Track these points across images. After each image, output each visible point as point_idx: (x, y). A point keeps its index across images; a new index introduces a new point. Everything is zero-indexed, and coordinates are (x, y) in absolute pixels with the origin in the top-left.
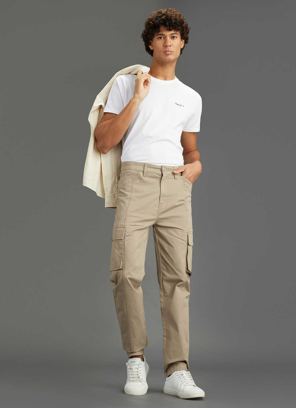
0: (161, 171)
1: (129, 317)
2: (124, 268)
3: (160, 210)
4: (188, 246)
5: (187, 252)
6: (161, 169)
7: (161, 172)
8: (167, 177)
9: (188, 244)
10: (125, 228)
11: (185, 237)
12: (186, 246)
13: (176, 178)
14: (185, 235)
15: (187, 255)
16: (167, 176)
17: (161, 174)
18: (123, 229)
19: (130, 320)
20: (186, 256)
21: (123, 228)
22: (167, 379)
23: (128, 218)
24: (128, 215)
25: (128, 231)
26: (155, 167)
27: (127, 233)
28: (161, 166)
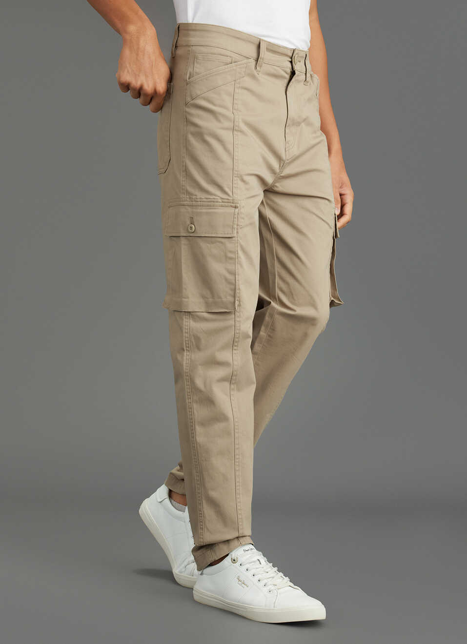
7: (289, 65)
10: (236, 207)
18: (230, 210)
21: (231, 206)
23: (237, 180)
24: (237, 174)
25: (243, 216)
26: (280, 50)
27: (243, 220)
28: (291, 49)
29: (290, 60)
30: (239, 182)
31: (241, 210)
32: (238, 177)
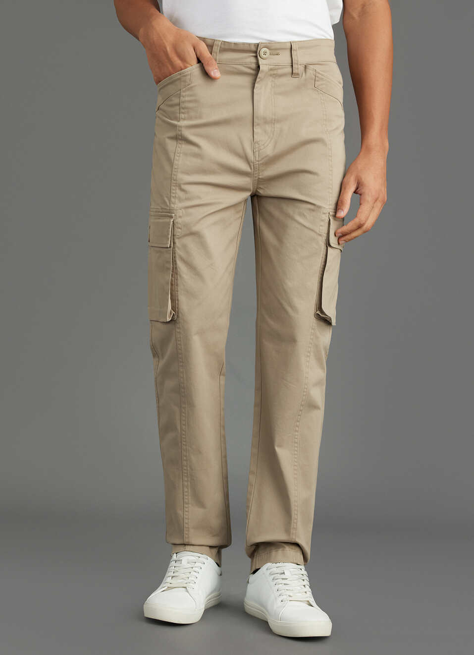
0: (256, 57)
1: (184, 447)
2: (178, 316)
3: (258, 161)
4: (329, 248)
5: (323, 264)
6: (256, 52)
7: (253, 60)
8: (272, 72)
9: (328, 244)
10: (171, 217)
11: (322, 223)
12: (323, 247)
13: (298, 74)
14: (323, 221)
15: (323, 275)
16: (271, 70)
17: (254, 66)
18: (167, 220)
19: (186, 456)
20: (320, 276)
21: (168, 216)
22: (252, 578)
23: (176, 189)
24: (176, 184)
25: (180, 226)
26: (241, 47)
27: (180, 230)
28: (255, 45)
29: (254, 55)
30: (178, 191)
31: (177, 220)
32: (176, 186)
